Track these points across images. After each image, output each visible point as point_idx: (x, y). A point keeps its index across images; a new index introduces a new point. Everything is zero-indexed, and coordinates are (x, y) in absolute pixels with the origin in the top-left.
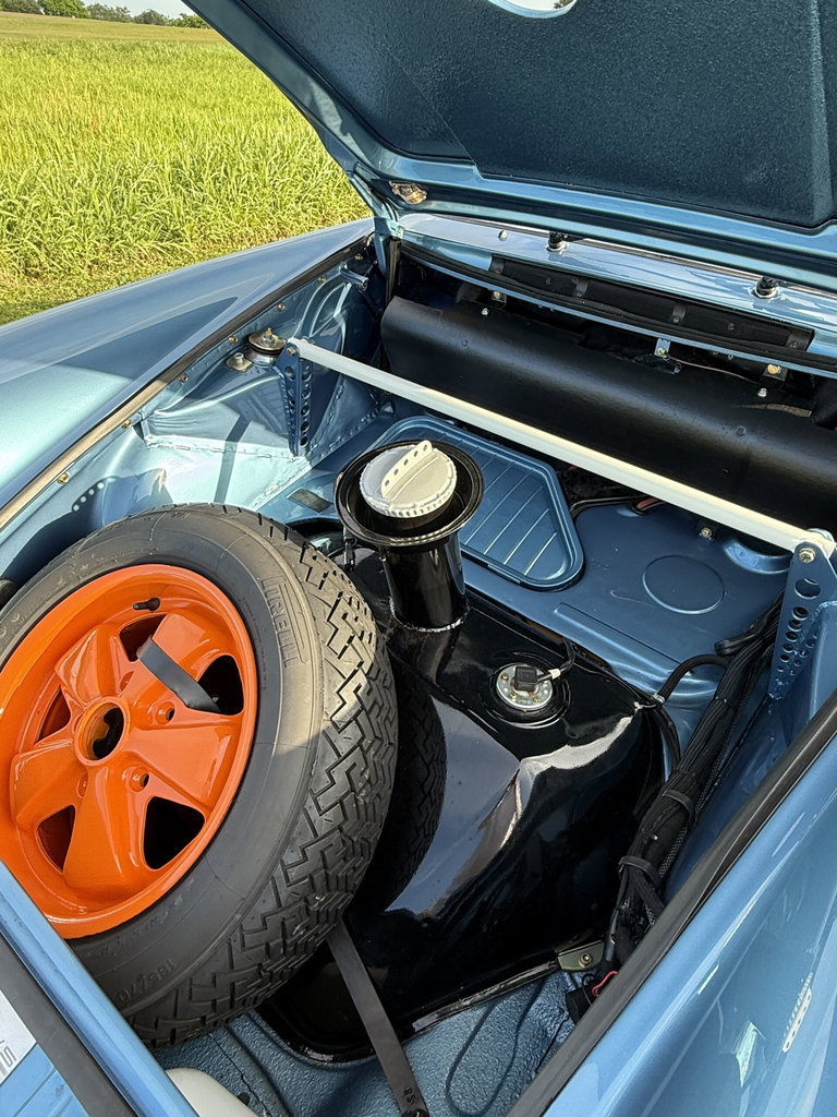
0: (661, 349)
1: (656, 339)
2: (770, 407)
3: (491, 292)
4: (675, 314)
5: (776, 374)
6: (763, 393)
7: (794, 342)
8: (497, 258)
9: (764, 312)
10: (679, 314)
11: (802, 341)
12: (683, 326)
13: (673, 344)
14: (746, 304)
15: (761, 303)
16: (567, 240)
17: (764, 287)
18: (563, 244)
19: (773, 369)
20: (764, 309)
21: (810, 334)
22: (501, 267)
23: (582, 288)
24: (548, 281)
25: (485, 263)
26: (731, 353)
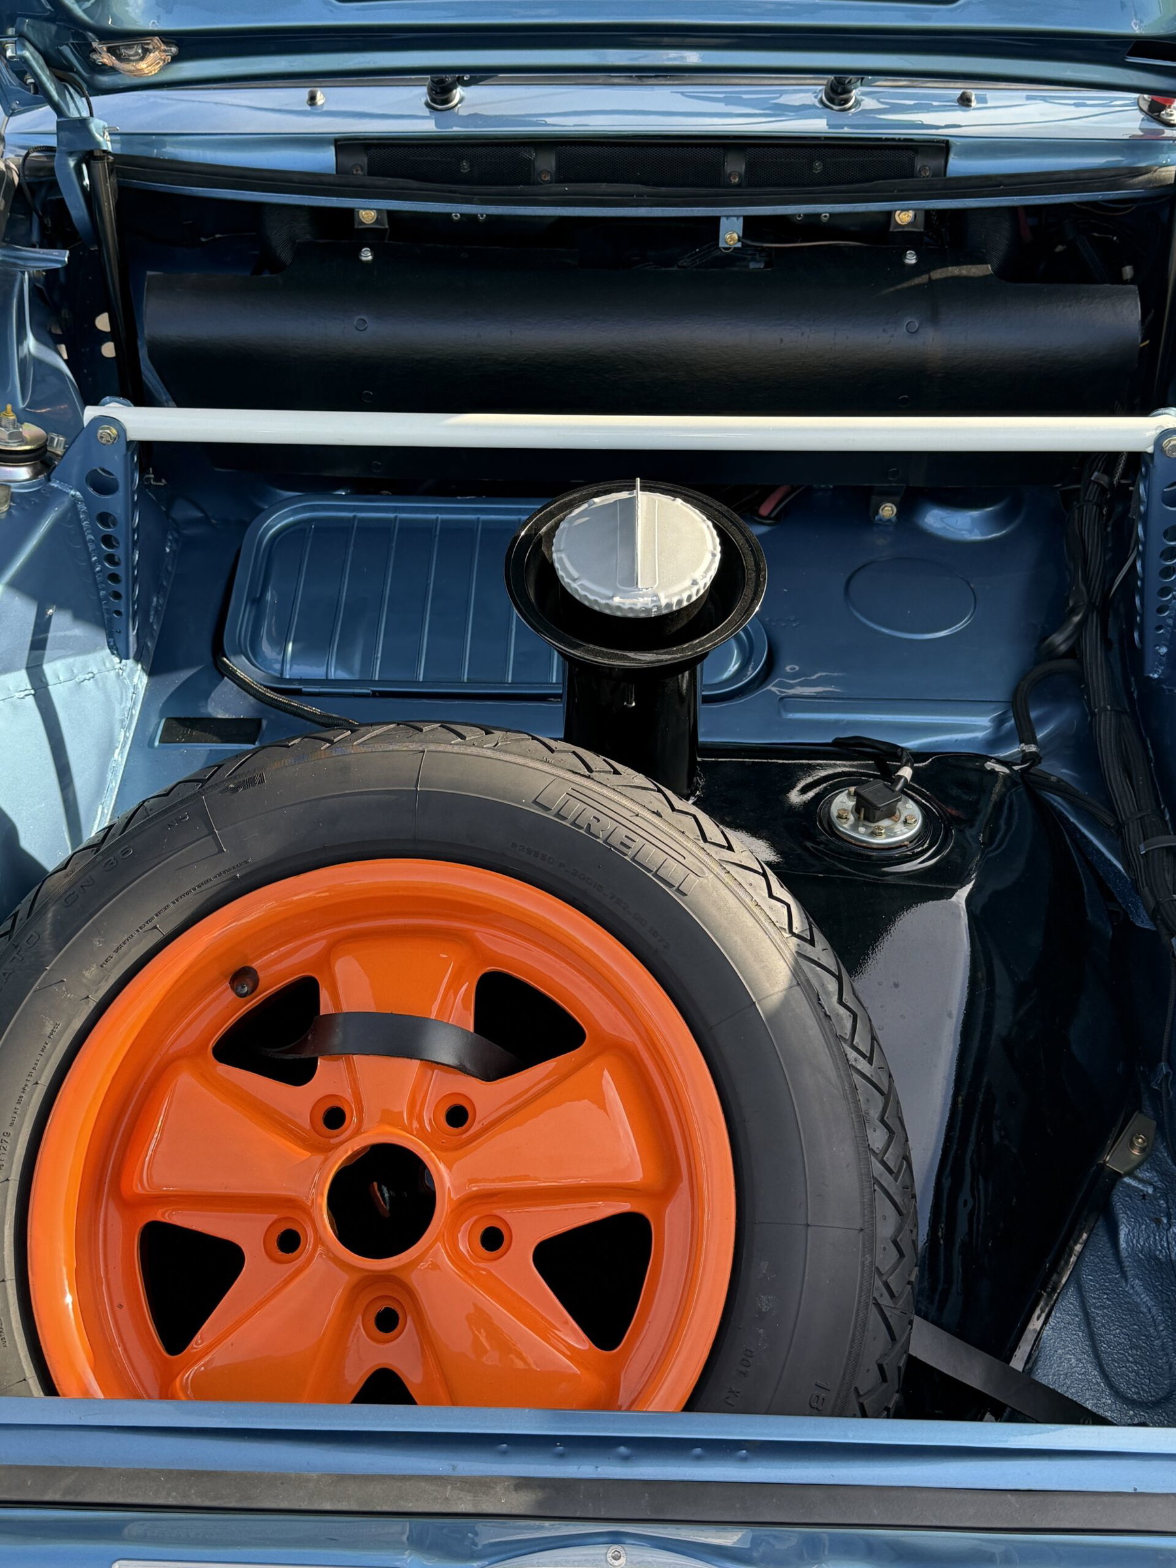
0: (731, 235)
1: (716, 220)
2: (937, 274)
3: (350, 213)
4: (729, 168)
5: (910, 224)
6: (911, 259)
7: (925, 165)
8: (345, 145)
9: (846, 131)
10: (735, 168)
11: (936, 163)
12: (750, 185)
13: (748, 221)
14: (817, 125)
15: (841, 118)
16: (466, 84)
17: (837, 93)
18: (459, 92)
19: (904, 217)
20: (847, 126)
21: (941, 148)
22: (363, 160)
23: (546, 163)
24: (465, 166)
25: (325, 159)
26: (825, 210)
